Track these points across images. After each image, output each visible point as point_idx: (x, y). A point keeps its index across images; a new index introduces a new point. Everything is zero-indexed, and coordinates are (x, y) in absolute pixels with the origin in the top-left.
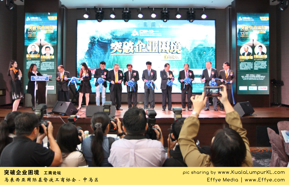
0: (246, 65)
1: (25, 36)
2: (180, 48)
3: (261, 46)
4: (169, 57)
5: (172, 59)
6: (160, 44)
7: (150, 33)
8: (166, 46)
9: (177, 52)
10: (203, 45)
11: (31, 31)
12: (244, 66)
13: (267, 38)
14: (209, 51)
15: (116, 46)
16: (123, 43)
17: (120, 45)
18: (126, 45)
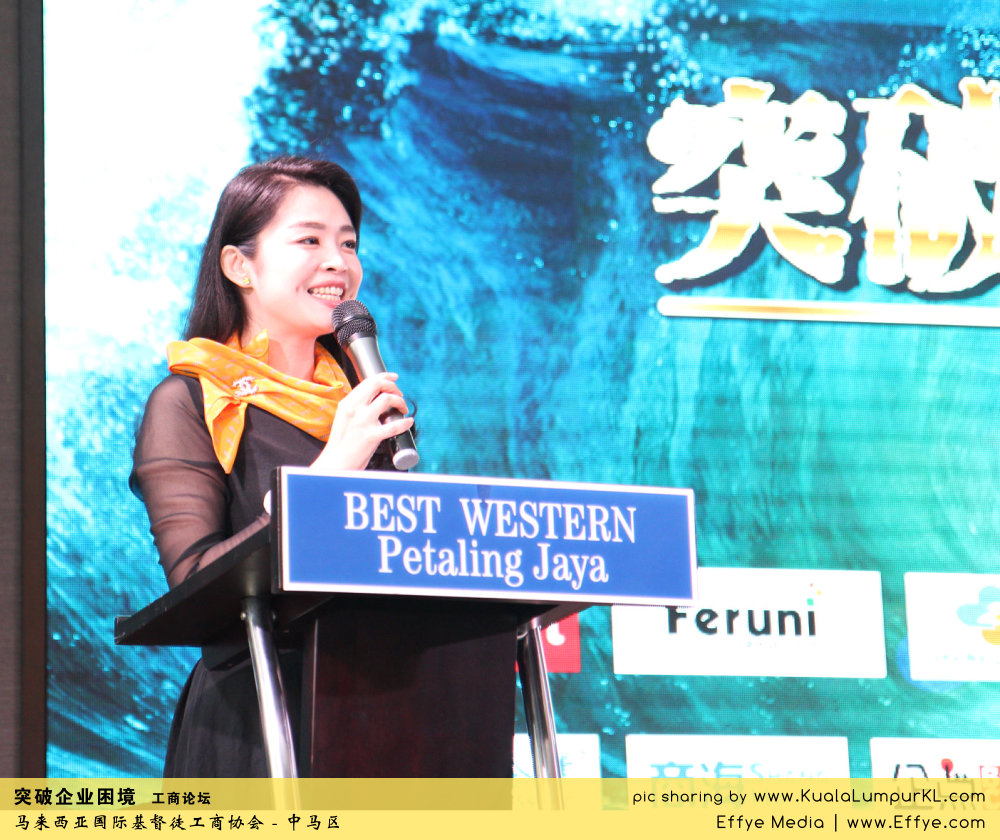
15: (743, 164)
16: (865, 116)
17: (808, 136)
18: (920, 144)
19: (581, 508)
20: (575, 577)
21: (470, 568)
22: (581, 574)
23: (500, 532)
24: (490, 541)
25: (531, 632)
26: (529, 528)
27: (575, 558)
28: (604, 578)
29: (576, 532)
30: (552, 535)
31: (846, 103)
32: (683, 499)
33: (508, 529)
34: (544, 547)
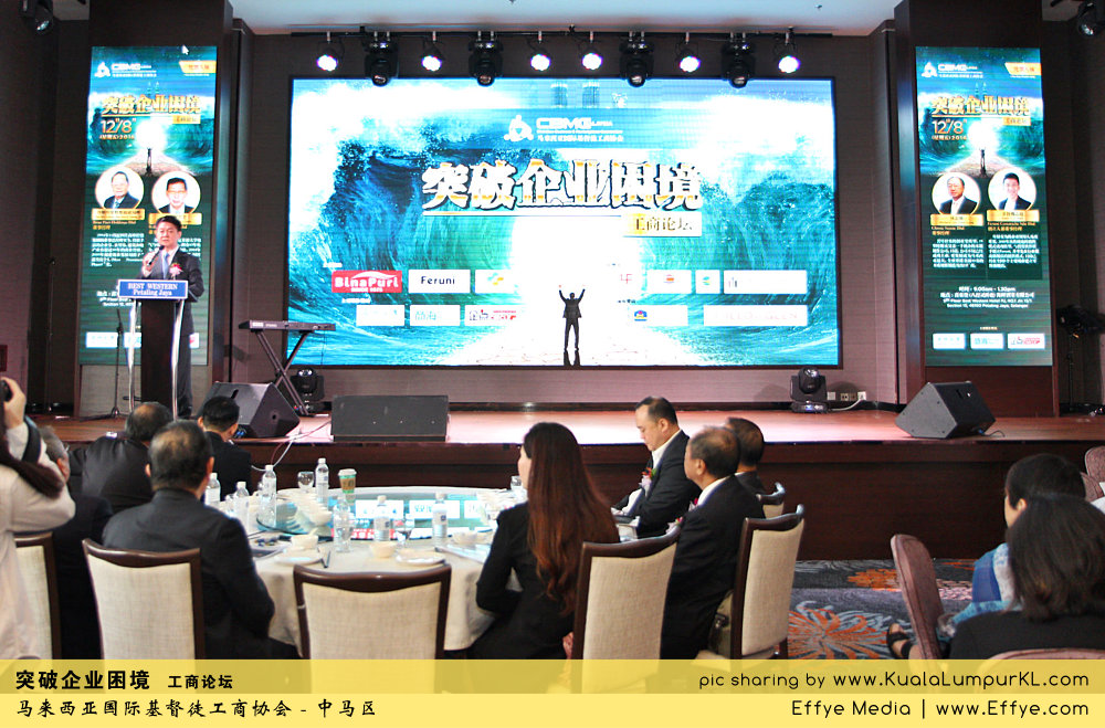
0: (959, 249)
1: (90, 137)
2: (695, 189)
3: (1012, 176)
4: (653, 223)
5: (667, 233)
6: (618, 173)
7: (578, 132)
8: (642, 179)
9: (684, 205)
10: (785, 178)
11: (114, 118)
12: (950, 254)
13: (1037, 146)
14: (812, 199)
15: (444, 182)
16: (473, 170)
17: (459, 175)
18: (485, 175)
31: (468, 167)
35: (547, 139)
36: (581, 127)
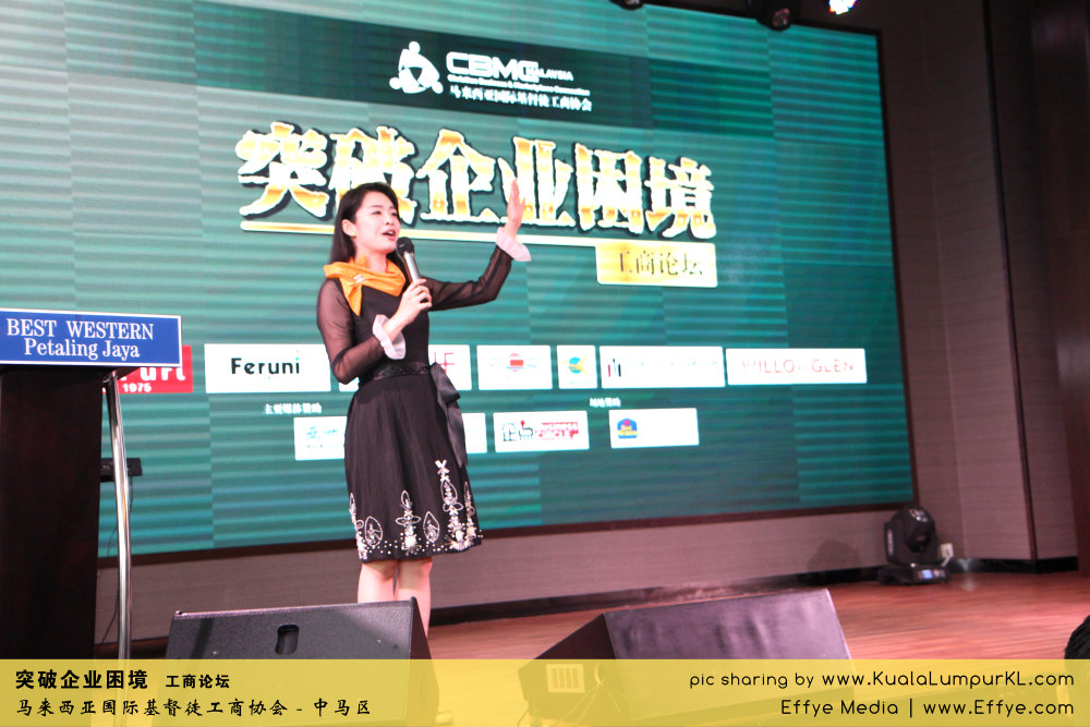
4: (645, 261)
7: (517, 85)
8: (623, 185)
9: (689, 232)
15: (280, 162)
16: (335, 142)
17: (310, 150)
18: (360, 155)
19: (126, 324)
20: (123, 355)
21: (71, 352)
22: (126, 354)
23: (87, 336)
24: (81, 340)
25: (112, 379)
26: (101, 334)
27: (123, 347)
28: (137, 355)
29: (124, 335)
30: (112, 336)
31: (327, 136)
32: (176, 320)
33: (90, 334)
34: (108, 343)
35: (468, 93)
36: (523, 78)
